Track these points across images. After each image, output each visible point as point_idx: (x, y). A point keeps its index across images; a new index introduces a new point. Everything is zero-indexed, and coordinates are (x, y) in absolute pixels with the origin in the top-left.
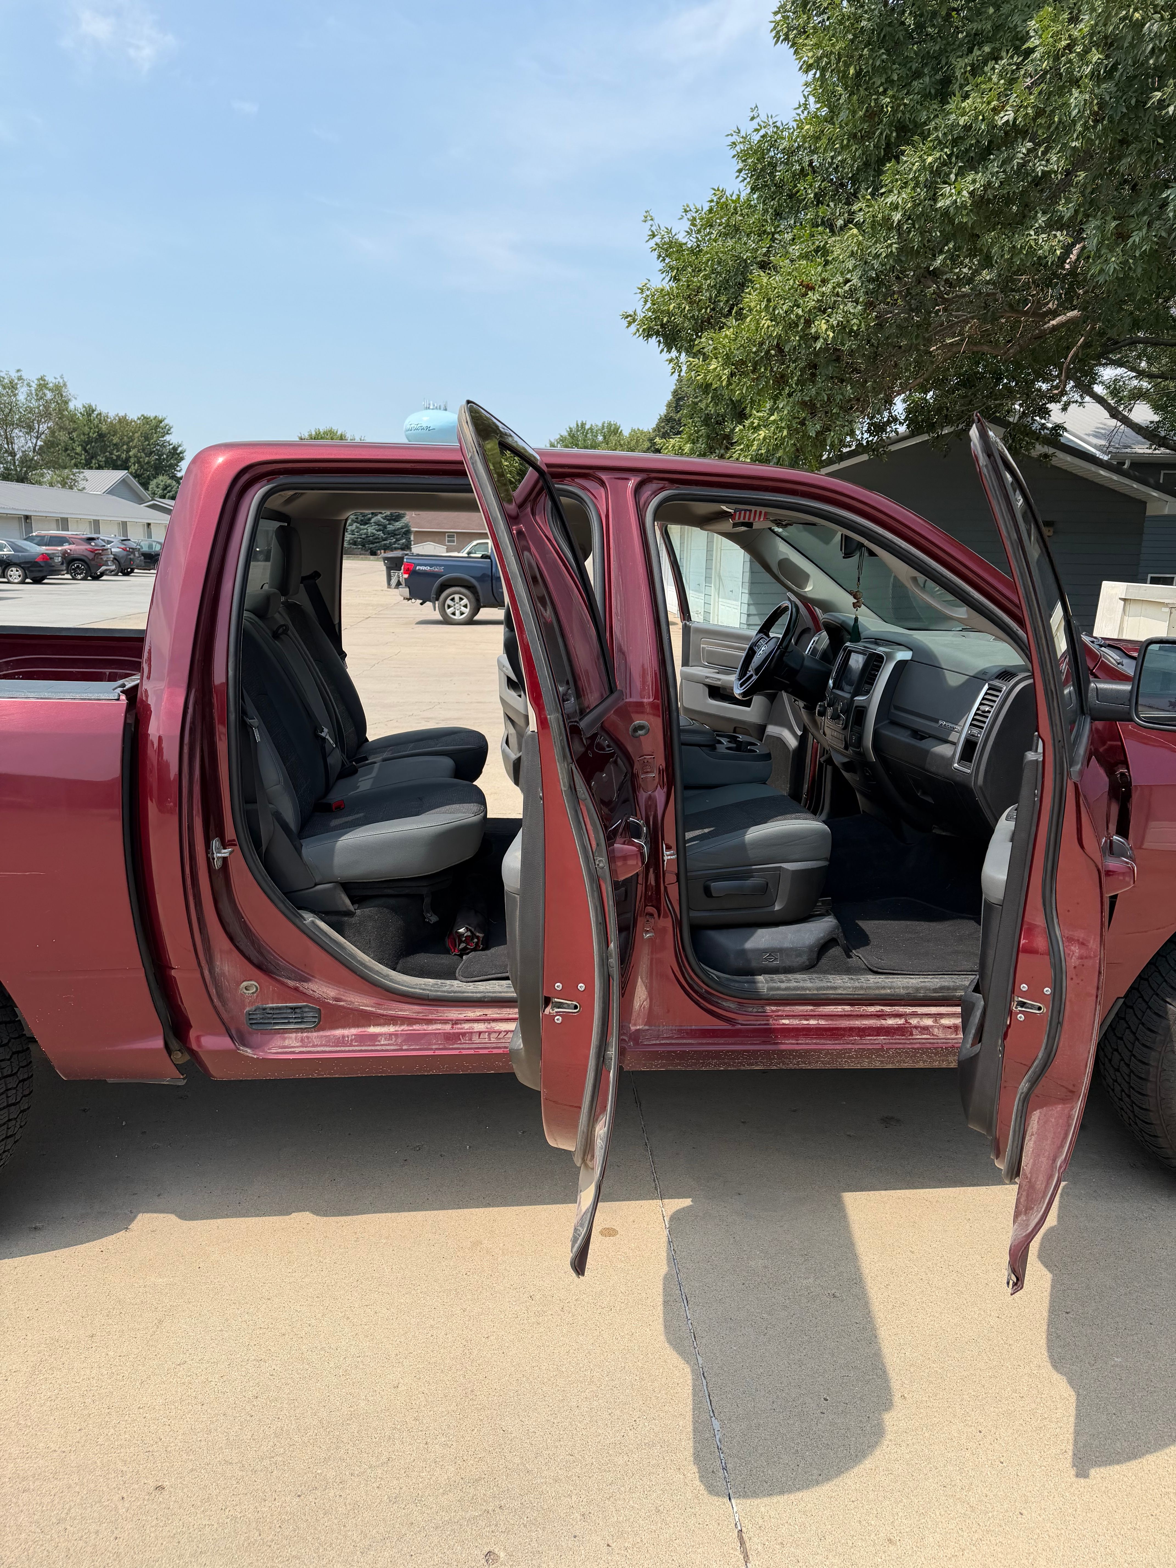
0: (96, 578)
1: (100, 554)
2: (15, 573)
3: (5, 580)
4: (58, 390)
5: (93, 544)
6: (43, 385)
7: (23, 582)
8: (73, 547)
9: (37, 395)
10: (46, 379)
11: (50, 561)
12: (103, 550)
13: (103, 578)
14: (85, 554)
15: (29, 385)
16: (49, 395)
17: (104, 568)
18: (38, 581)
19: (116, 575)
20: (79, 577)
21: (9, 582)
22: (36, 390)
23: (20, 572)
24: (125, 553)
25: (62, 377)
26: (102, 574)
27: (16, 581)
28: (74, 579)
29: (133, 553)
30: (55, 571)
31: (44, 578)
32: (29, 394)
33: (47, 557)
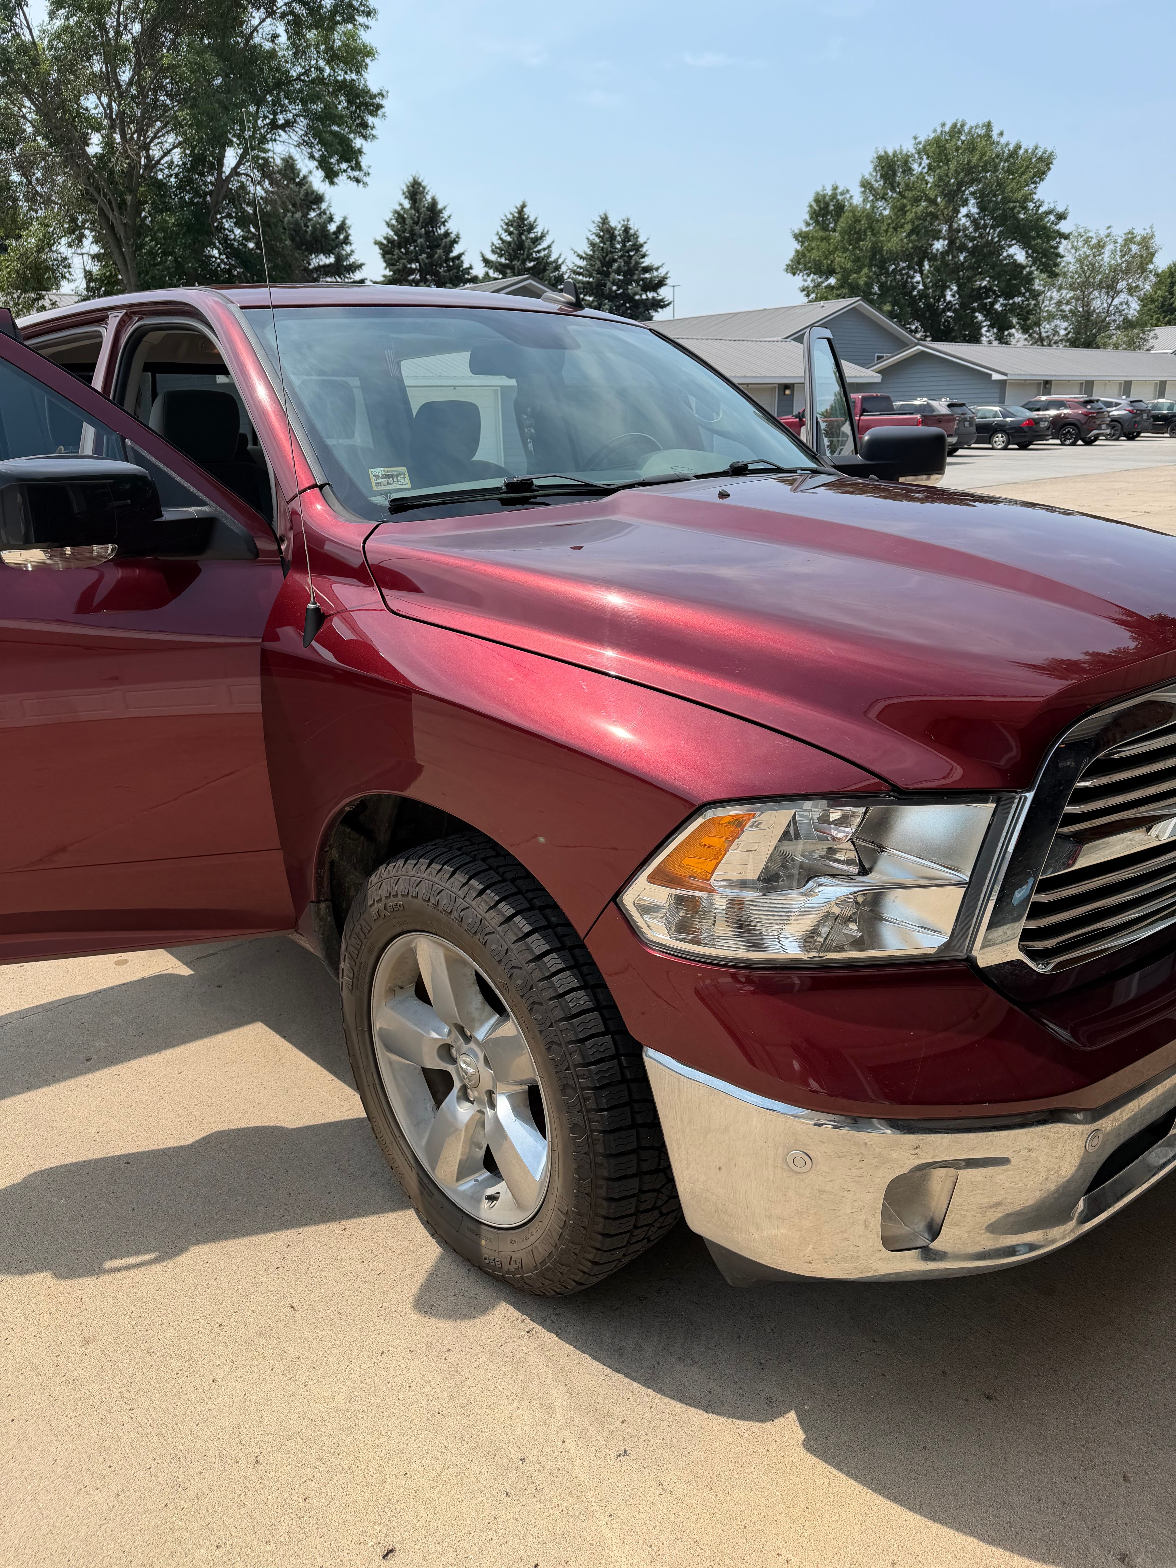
0: (1089, 443)
1: (1094, 417)
2: (999, 439)
3: (990, 446)
4: (1145, 242)
5: (1089, 407)
6: (1130, 239)
7: (1005, 448)
8: (1066, 411)
9: (1121, 251)
10: (1135, 231)
11: (1034, 426)
12: (1097, 413)
13: (1097, 443)
14: (1079, 418)
15: (1116, 242)
16: (1134, 248)
17: (1095, 432)
18: (1023, 447)
19: (1117, 439)
20: (1068, 442)
21: (992, 449)
22: (1121, 246)
23: (1004, 439)
24: (1131, 415)
25: (1151, 228)
26: (1096, 438)
27: (1000, 447)
28: (1062, 444)
29: (1141, 414)
30: (1042, 437)
31: (1030, 443)
32: (1114, 252)
33: (1035, 422)
